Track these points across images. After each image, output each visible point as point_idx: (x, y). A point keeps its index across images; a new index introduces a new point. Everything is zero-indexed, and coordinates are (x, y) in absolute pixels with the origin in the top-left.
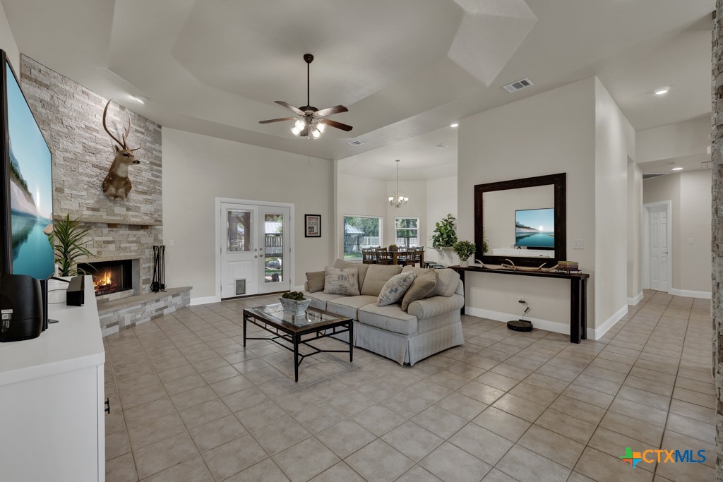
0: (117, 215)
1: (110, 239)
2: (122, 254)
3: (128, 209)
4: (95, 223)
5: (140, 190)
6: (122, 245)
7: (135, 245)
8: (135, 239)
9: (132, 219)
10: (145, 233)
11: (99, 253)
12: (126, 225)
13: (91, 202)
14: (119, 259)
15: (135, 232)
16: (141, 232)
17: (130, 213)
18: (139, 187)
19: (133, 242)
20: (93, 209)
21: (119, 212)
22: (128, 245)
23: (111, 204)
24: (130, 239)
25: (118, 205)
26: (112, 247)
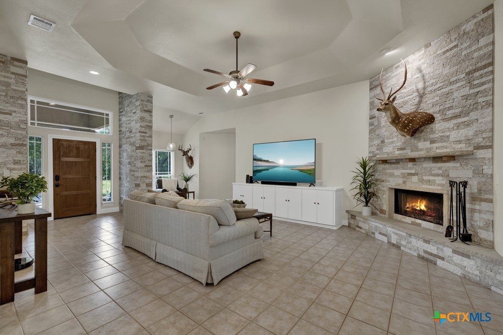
0: (421, 150)
1: (413, 171)
2: (424, 186)
3: (433, 142)
4: (402, 159)
5: (450, 116)
6: (425, 178)
7: (441, 178)
8: (440, 172)
9: (438, 151)
10: (458, 165)
11: (404, 182)
12: (430, 158)
13: (399, 144)
14: (421, 190)
15: (440, 165)
16: (451, 164)
17: (435, 145)
18: (448, 113)
19: (438, 175)
20: (402, 149)
21: (423, 146)
22: (431, 178)
23: (415, 142)
24: (434, 172)
25: (422, 140)
26: (415, 179)
